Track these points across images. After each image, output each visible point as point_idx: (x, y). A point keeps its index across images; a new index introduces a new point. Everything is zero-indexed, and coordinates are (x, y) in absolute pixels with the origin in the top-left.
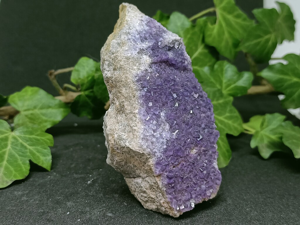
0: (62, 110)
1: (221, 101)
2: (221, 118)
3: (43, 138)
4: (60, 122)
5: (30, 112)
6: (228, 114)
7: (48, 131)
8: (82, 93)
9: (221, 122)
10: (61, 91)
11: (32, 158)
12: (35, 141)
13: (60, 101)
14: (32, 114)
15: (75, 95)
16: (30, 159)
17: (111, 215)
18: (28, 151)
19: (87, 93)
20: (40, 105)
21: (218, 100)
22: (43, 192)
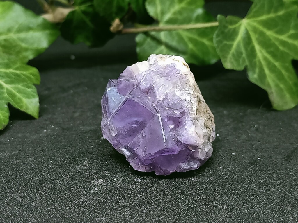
0: (48, 32)
1: (281, 13)
2: (283, 37)
3: (25, 73)
4: (47, 50)
5: (3, 37)
6: (292, 32)
7: (31, 63)
8: (77, 8)
9: (284, 43)
10: (46, 6)
11: (12, 101)
12: (14, 77)
13: (45, 20)
14: (5, 40)
15: (65, 12)
16: (9, 102)
17: (141, 180)
18: (5, 91)
19: (83, 7)
20: (17, 27)
21: (276, 11)
22: (40, 151)
